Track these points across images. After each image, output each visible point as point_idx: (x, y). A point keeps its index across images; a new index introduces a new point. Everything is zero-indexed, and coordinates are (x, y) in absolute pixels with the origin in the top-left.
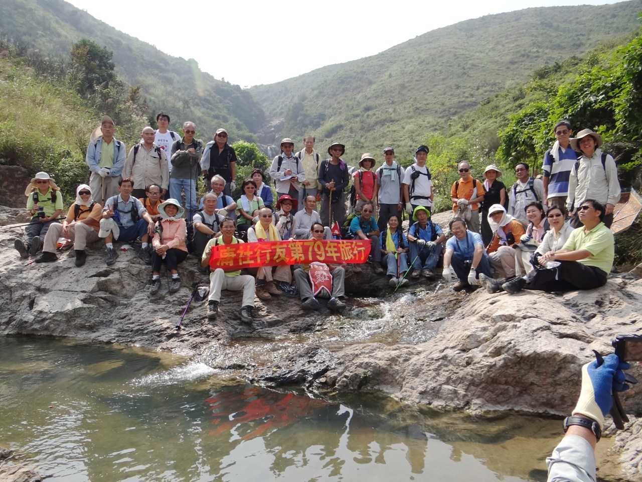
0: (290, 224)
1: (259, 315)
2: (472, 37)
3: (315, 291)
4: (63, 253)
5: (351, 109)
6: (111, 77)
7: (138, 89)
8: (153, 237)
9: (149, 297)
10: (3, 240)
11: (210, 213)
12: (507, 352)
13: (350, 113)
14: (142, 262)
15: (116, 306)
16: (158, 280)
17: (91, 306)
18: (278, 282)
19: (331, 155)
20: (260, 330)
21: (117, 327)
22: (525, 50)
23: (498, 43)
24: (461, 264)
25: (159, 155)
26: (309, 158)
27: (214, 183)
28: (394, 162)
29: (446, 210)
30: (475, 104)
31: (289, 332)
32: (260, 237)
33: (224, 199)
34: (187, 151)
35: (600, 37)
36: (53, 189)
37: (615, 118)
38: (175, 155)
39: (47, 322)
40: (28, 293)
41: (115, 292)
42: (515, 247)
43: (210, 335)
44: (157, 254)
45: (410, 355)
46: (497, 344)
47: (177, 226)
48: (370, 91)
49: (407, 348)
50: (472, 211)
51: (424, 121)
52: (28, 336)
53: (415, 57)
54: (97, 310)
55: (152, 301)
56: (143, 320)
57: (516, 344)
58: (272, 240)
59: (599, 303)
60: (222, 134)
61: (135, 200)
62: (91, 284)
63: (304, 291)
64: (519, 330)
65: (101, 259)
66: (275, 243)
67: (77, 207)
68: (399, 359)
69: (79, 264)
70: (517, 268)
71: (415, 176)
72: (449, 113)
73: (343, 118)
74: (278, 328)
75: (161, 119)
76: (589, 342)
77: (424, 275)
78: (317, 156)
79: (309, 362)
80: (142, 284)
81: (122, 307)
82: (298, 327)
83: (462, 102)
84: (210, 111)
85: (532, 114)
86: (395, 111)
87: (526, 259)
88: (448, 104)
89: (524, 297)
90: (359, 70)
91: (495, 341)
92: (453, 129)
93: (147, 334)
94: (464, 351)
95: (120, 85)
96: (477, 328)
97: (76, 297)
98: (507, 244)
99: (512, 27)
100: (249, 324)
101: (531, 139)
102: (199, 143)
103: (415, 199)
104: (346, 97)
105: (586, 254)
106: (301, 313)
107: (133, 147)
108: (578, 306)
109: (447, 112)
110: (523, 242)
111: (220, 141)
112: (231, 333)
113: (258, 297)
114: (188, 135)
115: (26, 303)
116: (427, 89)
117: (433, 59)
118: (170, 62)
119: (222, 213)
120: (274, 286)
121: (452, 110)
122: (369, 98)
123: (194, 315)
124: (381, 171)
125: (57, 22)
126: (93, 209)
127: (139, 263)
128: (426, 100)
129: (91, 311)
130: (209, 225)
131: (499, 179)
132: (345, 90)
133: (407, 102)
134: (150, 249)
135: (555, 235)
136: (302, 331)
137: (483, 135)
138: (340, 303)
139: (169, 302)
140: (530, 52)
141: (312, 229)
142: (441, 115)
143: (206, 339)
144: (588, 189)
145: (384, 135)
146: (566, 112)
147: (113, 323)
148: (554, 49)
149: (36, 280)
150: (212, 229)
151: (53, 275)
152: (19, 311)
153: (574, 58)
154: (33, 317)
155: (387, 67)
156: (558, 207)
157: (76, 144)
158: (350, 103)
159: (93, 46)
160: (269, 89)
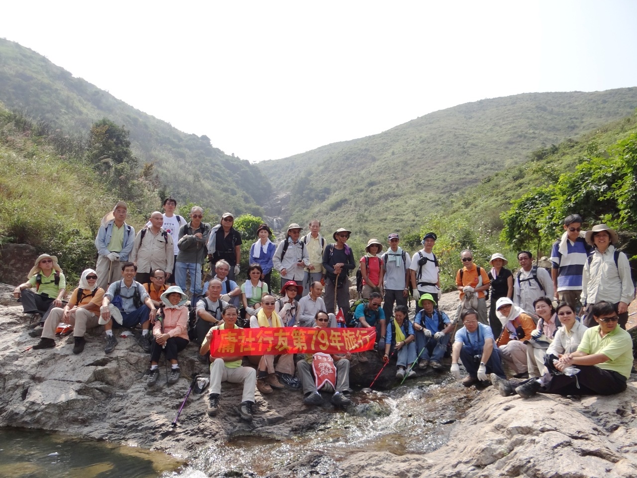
0: (294, 310)
1: (259, 411)
2: (470, 118)
3: (319, 385)
4: (61, 338)
5: (356, 184)
6: (126, 154)
7: (152, 165)
8: (154, 325)
9: (146, 389)
10: (3, 324)
11: (214, 300)
12: (526, 472)
13: (354, 188)
14: (141, 350)
15: (111, 397)
16: (156, 371)
17: (86, 397)
18: (280, 374)
19: (336, 240)
20: (260, 428)
21: (110, 421)
22: (522, 131)
23: (495, 125)
24: (470, 358)
25: (166, 239)
26: (315, 242)
27: (218, 268)
28: (399, 248)
29: (451, 291)
30: (476, 180)
31: (290, 431)
32: (262, 326)
33: (228, 283)
34: (194, 236)
35: (593, 120)
36: (56, 271)
37: (619, 207)
38: (182, 239)
39: (38, 415)
40: (22, 382)
41: (111, 382)
42: (526, 343)
43: (207, 435)
44: (157, 344)
45: (420, 469)
46: (514, 462)
47: (179, 314)
48: (374, 167)
49: (417, 460)
50: (478, 299)
51: (426, 197)
52: (17, 429)
53: (417, 136)
54: (92, 403)
55: (149, 394)
56: (138, 415)
57: (536, 463)
58: (275, 326)
59: (621, 412)
60: (229, 218)
61: (138, 285)
62: (86, 374)
63: (307, 384)
64: (538, 446)
65: (100, 346)
66: (277, 330)
67: (81, 291)
68: (409, 474)
69: (77, 352)
70: (529, 365)
71: (422, 262)
72: (450, 189)
73: (348, 192)
74: (278, 426)
75: (169, 204)
76: (614, 461)
77: (431, 365)
78: (323, 240)
79: (311, 473)
80: (140, 373)
81: (117, 398)
82: (300, 426)
83: (463, 179)
84: (219, 185)
85: (533, 198)
86: (398, 186)
87: (538, 357)
88: (449, 180)
89: (539, 402)
90: (363, 148)
91: (512, 458)
92: (455, 206)
93: (141, 431)
94: (479, 466)
95: (135, 161)
96: (492, 440)
97: (71, 387)
98: (517, 338)
99: (509, 110)
100: (248, 422)
101: (534, 222)
102: (207, 227)
103: (422, 286)
104: (350, 172)
105: (603, 358)
106: (303, 408)
107: (140, 231)
108: (598, 415)
109: (448, 188)
110: (534, 338)
111: (226, 225)
112: (229, 431)
113: (259, 391)
114: (195, 219)
115: (19, 392)
116: (429, 167)
117: (434, 139)
118: (183, 139)
119: (225, 298)
120: (276, 379)
121: (454, 187)
122: (373, 174)
123: (191, 410)
124: (386, 256)
125: (80, 101)
126: (96, 294)
127: (138, 351)
128: (428, 176)
129: (84, 404)
130: (212, 312)
131: (505, 267)
132: (349, 166)
133: (410, 178)
134: (150, 336)
135: (567, 333)
136: (304, 430)
137: (485, 213)
138: (344, 398)
139: (166, 395)
140: (526, 133)
141: (317, 317)
142: (442, 191)
143: (203, 439)
144: (599, 285)
145: (387, 210)
146: (570, 200)
147: (107, 417)
148: (550, 131)
149: (32, 368)
150: (215, 317)
151: (50, 362)
152: (11, 401)
153: (570, 140)
154: (24, 409)
155: (390, 145)
156: (568, 304)
157: (86, 221)
158: (355, 178)
159: (112, 126)
160: (276, 164)
